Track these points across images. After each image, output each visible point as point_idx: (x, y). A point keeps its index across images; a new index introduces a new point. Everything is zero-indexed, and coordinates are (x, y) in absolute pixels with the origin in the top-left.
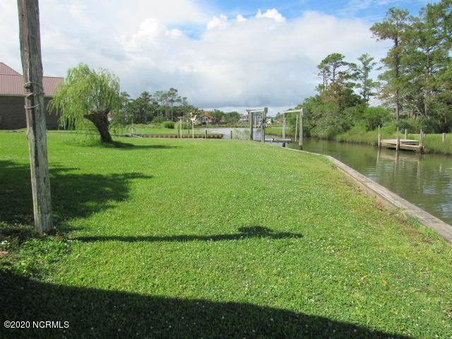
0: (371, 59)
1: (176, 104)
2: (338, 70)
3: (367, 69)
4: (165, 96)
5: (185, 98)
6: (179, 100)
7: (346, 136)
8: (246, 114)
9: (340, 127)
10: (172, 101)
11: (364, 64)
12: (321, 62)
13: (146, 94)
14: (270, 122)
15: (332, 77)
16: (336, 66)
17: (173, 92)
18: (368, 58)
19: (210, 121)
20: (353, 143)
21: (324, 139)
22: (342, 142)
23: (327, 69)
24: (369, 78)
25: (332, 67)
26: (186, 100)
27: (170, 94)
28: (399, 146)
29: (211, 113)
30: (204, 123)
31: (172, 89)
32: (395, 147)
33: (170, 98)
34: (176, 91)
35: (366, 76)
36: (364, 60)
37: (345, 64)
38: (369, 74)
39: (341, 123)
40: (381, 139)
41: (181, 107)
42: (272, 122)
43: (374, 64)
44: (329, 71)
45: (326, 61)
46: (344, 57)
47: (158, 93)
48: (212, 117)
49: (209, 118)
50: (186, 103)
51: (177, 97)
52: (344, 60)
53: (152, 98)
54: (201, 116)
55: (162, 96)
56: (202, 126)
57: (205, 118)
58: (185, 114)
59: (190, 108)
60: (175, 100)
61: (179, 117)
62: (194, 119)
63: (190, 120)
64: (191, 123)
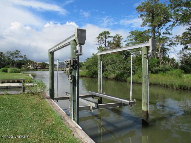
2: (107, 40)
4: (12, 54)
5: (25, 56)
6: (21, 57)
10: (17, 57)
13: (1, 53)
15: (104, 43)
16: (106, 38)
17: (17, 52)
18: (120, 36)
23: (102, 39)
25: (105, 38)
26: (26, 57)
27: (16, 53)
29: (40, 64)
30: (37, 69)
31: (17, 51)
34: (20, 52)
36: (117, 37)
37: (110, 37)
41: (23, 60)
43: (122, 39)
45: (101, 35)
46: (110, 33)
47: (8, 53)
48: (40, 66)
49: (39, 66)
50: (26, 58)
51: (20, 55)
52: (110, 35)
53: (5, 55)
54: (34, 65)
55: (11, 54)
56: (35, 70)
57: (37, 66)
58: (25, 64)
59: (28, 61)
60: (19, 56)
61: (23, 66)
62: (30, 66)
63: (28, 67)
64: (29, 68)
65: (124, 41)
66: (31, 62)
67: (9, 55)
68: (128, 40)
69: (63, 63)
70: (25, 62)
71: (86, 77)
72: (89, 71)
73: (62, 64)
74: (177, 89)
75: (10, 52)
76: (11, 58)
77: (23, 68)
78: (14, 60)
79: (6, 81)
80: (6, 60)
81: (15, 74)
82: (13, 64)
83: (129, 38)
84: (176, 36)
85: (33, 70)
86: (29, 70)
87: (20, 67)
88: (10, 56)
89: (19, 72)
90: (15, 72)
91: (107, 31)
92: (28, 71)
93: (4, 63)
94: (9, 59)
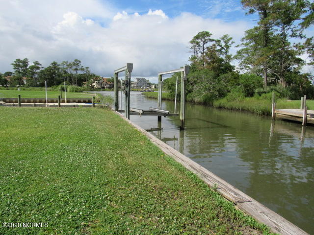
0: (231, 38)
1: (80, 72)
2: (206, 45)
3: (228, 47)
4: (70, 65)
5: (87, 68)
6: (82, 69)
7: (223, 101)
8: (136, 81)
9: (217, 93)
10: (76, 69)
11: (225, 42)
12: (193, 38)
13: (55, 64)
14: (153, 87)
15: (202, 51)
16: (205, 42)
17: (77, 63)
18: (228, 38)
19: (108, 86)
20: (232, 109)
21: (199, 103)
22: (220, 108)
23: (198, 43)
24: (229, 54)
25: (202, 42)
26: (89, 69)
27: (74, 64)
28: (306, 119)
29: (109, 80)
30: (104, 88)
31: (76, 60)
32: (299, 120)
33: (75, 67)
34: (80, 62)
35: (227, 52)
36: (225, 39)
37: (211, 40)
38: (229, 50)
39: (217, 88)
40: (275, 109)
41: (84, 74)
42: (155, 87)
43: (233, 42)
44: (199, 46)
45: (197, 37)
46: (211, 34)
47: (64, 63)
48: (109, 83)
49: (107, 84)
50: (89, 71)
51: (80, 66)
52: (211, 38)
53: (60, 66)
54: (101, 82)
55: (68, 65)
56: (102, 89)
57: (105, 83)
58: (88, 80)
59: (91, 75)
60: (79, 69)
61: (84, 83)
62: (95, 84)
63: (92, 85)
64: (93, 87)
65: (236, 47)
66: (96, 78)
67: (65, 67)
68: (243, 44)
69: (143, 79)
70: (88, 77)
71: (168, 100)
72: (171, 92)
73: (141, 82)
74: (260, 115)
75: (67, 62)
76: (68, 71)
77: (85, 86)
78: (72, 75)
79: (71, 100)
80: (62, 75)
81: (77, 93)
82: (71, 80)
83: (245, 42)
84: (294, 44)
85: (99, 89)
86: (93, 89)
87: (80, 85)
88: (67, 69)
89: (81, 91)
90: (76, 91)
91: (207, 31)
92: (91, 91)
93: (58, 79)
94: (65, 72)
